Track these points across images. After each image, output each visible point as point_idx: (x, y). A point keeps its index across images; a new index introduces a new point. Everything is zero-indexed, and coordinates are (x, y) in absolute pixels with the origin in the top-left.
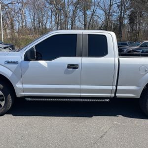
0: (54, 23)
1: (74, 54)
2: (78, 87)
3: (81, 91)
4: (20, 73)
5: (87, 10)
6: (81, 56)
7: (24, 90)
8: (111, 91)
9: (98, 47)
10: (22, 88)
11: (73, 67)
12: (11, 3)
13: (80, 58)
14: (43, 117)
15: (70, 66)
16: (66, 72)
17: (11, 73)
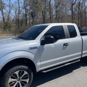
15: (65, 45)
17: (34, 55)
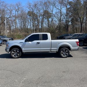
0: (32, 26)
1: (38, 40)
2: (40, 49)
3: (41, 50)
4: (23, 45)
5: (49, 18)
6: (40, 40)
7: (25, 50)
8: (49, 50)
9: (45, 37)
10: (24, 50)
11: (38, 43)
12: (10, 17)
13: (40, 41)
14: (30, 58)
15: (37, 43)
16: (36, 45)
17: (21, 45)
